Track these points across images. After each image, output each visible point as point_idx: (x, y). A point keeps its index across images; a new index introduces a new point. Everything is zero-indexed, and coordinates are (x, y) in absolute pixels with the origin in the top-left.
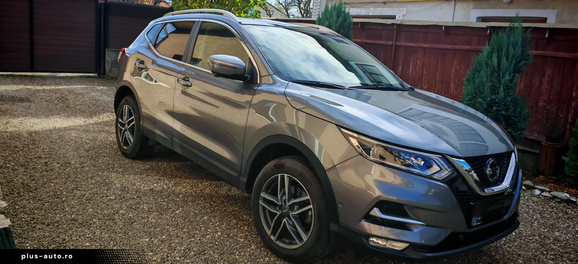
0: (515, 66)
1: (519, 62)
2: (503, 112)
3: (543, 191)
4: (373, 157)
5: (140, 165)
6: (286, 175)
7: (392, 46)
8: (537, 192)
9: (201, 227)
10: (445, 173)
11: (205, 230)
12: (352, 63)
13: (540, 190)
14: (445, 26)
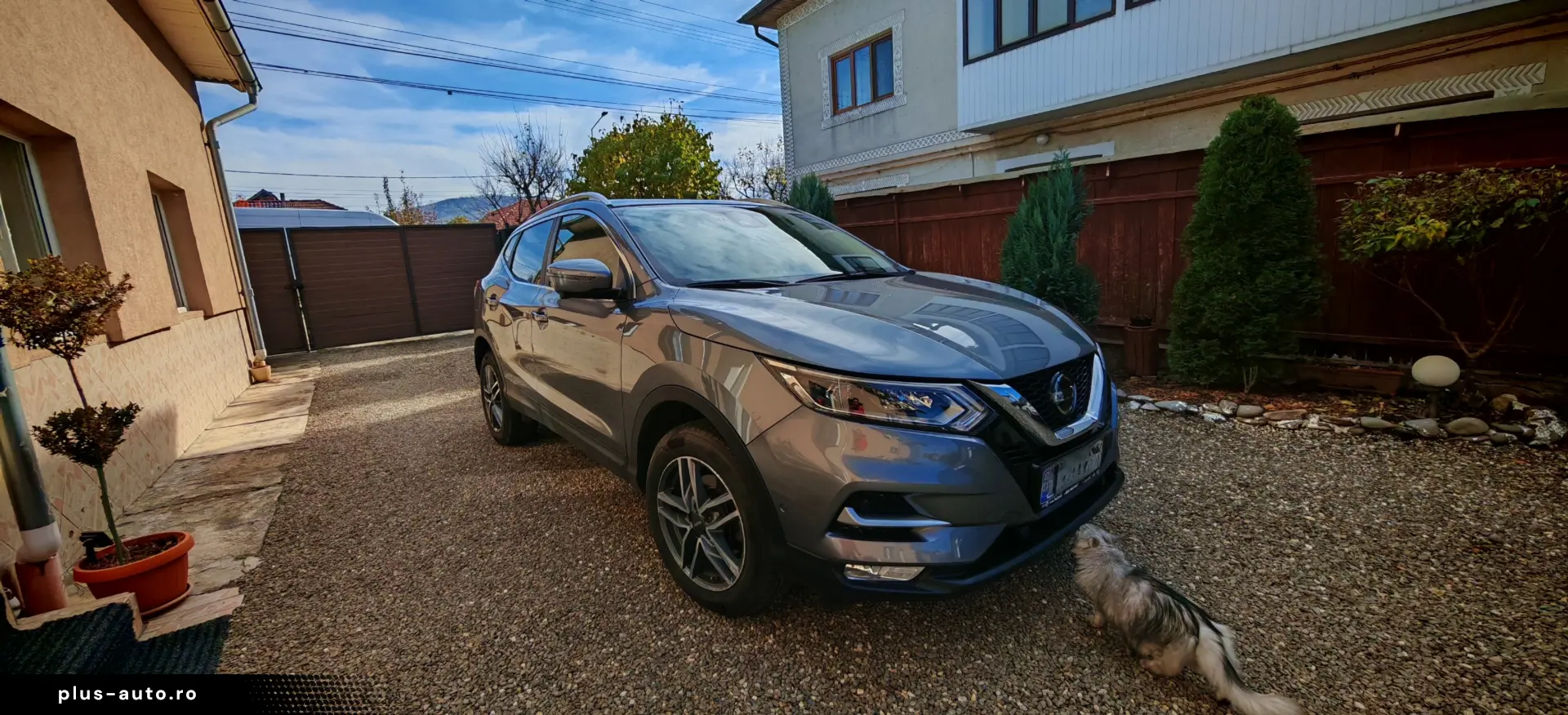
0: (1069, 222)
1: (1074, 216)
2: (1063, 292)
3: (1142, 402)
4: (836, 407)
5: (517, 455)
6: (689, 458)
7: (894, 224)
8: (1134, 405)
9: (577, 561)
10: (977, 416)
11: (583, 564)
12: (839, 258)
13: (1137, 401)
14: (963, 186)
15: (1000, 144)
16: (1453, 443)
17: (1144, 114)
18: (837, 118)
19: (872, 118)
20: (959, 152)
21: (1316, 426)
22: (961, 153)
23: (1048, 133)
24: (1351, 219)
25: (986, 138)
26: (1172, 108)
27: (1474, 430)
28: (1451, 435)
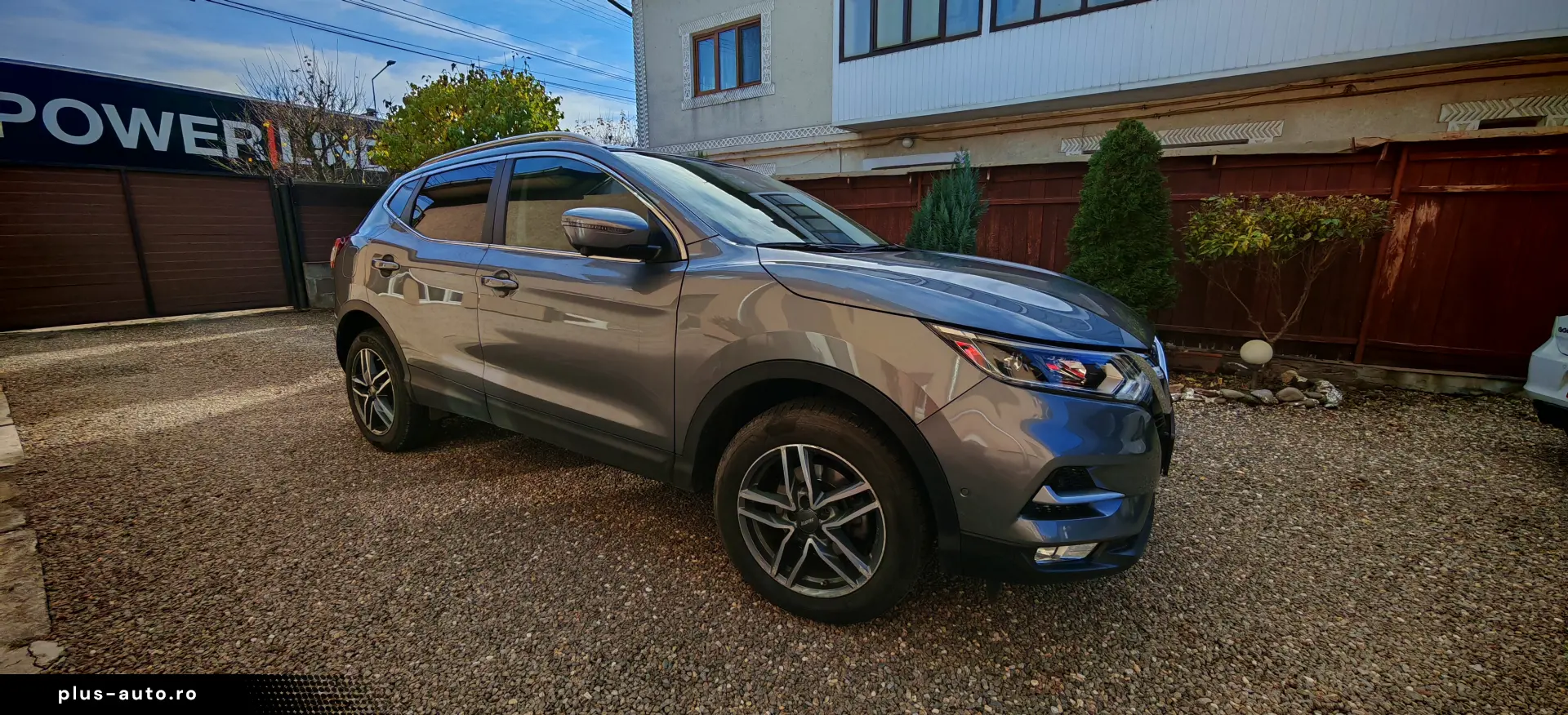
0: (971, 217)
6: (800, 446)
14: (850, 178)
15: (867, 143)
16: (1283, 407)
17: (996, 129)
18: (698, 100)
19: (737, 104)
20: (827, 148)
21: (1192, 398)
22: (829, 148)
23: (913, 137)
24: (1197, 229)
25: (854, 136)
26: (1019, 126)
27: (1297, 398)
28: (1281, 401)
